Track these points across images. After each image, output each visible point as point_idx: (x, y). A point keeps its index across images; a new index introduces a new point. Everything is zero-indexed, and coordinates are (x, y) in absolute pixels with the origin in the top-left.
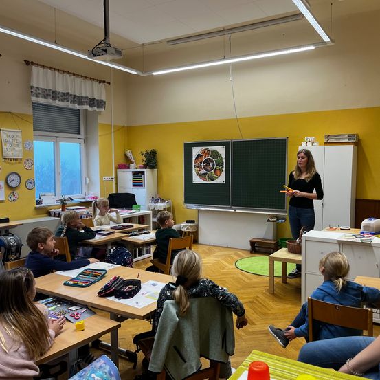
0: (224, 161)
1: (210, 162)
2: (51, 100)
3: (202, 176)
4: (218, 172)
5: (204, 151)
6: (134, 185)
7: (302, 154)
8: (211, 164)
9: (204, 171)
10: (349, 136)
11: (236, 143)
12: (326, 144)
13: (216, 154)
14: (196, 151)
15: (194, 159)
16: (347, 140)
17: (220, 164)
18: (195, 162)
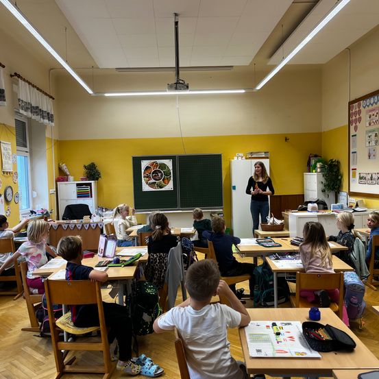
0: (172, 171)
1: (158, 173)
2: (30, 113)
3: (151, 185)
4: (166, 181)
5: (152, 164)
6: (78, 197)
7: (258, 165)
8: (159, 174)
9: (153, 181)
10: (265, 153)
11: (181, 158)
12: (250, 158)
13: (163, 166)
14: (145, 164)
15: (143, 171)
16: (264, 156)
17: (168, 174)
18: (144, 173)
